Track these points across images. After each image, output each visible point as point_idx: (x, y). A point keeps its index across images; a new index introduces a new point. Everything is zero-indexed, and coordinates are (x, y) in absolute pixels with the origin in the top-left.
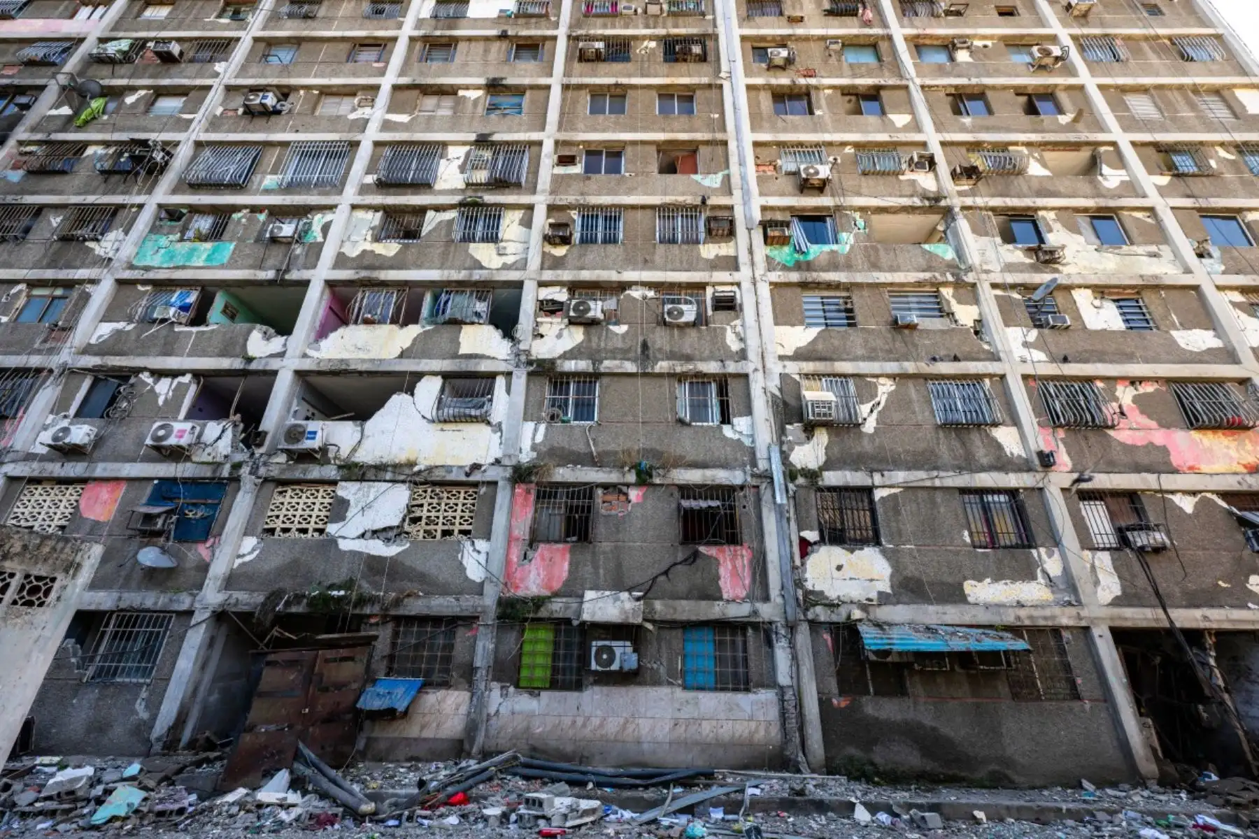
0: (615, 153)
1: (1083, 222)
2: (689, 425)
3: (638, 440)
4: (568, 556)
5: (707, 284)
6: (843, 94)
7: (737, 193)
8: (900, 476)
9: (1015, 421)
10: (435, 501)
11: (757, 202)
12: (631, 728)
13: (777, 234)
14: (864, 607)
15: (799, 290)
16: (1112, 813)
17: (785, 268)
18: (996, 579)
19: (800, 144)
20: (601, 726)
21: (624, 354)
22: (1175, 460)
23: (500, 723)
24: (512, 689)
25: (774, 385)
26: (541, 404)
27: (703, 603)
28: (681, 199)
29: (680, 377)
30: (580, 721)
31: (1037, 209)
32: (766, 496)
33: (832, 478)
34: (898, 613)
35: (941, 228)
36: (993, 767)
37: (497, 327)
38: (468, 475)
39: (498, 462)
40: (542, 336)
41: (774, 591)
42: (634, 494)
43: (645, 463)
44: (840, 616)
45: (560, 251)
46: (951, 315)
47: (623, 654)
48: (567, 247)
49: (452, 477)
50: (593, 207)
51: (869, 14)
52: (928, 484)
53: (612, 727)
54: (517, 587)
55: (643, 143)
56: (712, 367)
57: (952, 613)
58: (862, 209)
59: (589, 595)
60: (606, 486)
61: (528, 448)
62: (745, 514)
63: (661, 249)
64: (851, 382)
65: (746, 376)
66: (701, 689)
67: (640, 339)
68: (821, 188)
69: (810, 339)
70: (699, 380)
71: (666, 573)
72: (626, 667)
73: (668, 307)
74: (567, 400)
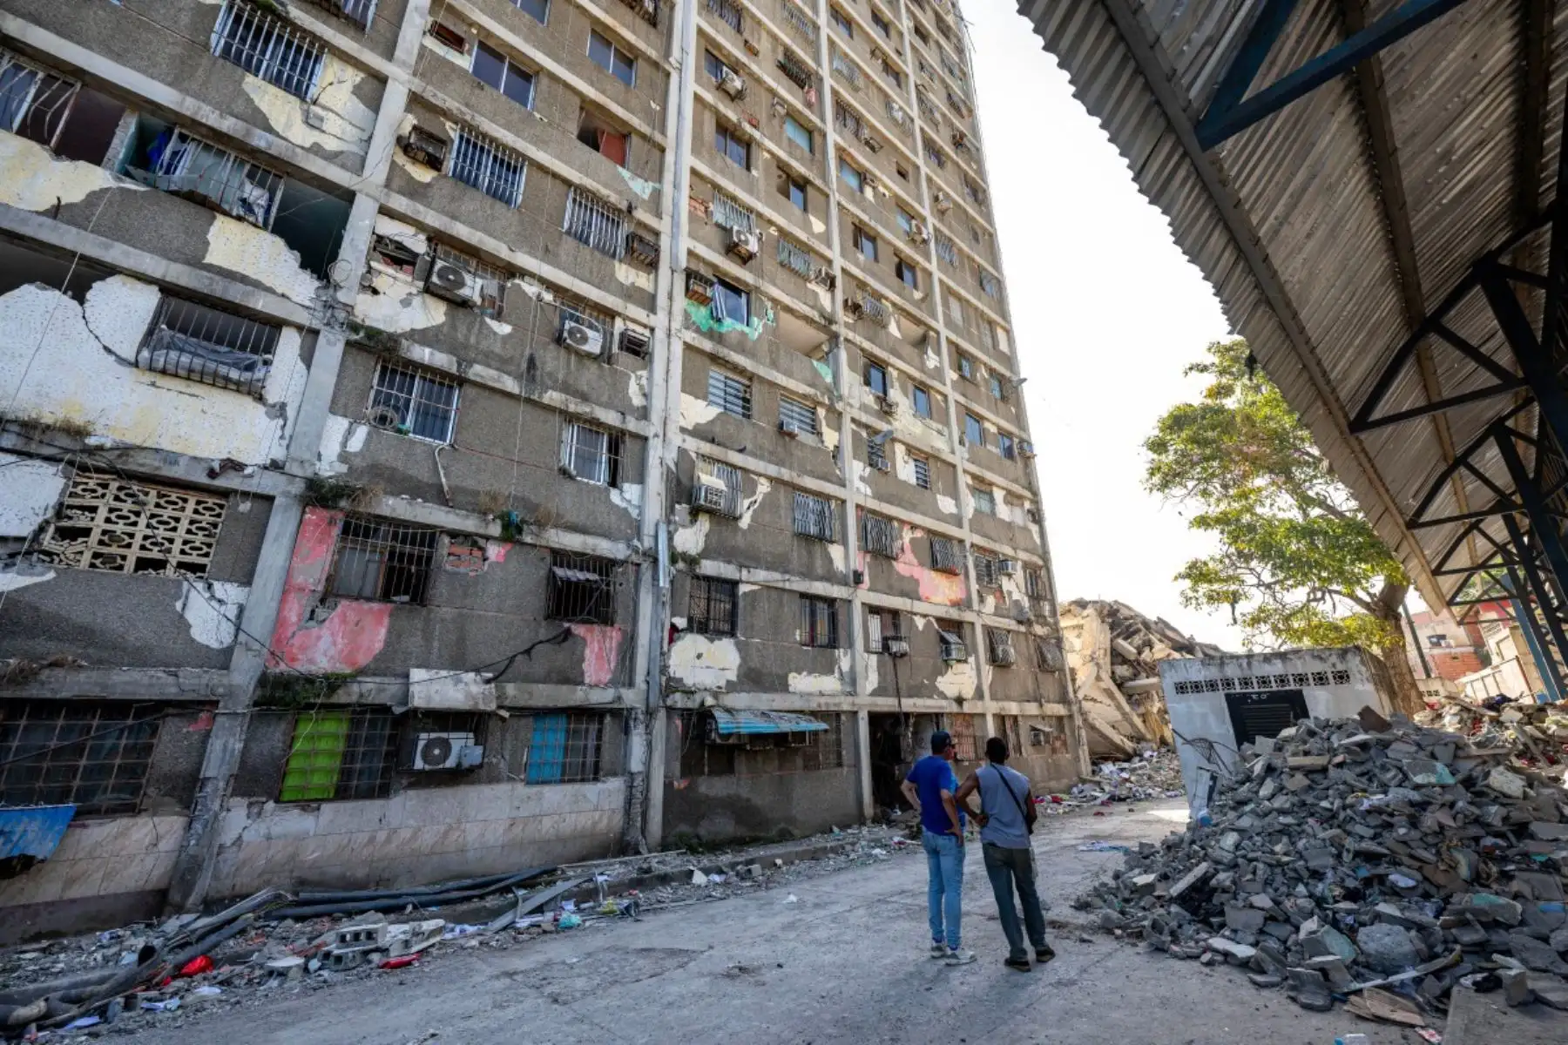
0: (525, 74)
1: (911, 388)
2: (571, 477)
3: (509, 485)
4: (386, 621)
5: (619, 314)
6: (779, 168)
7: (667, 219)
8: (762, 575)
9: (845, 543)
10: (127, 506)
11: (685, 243)
12: (454, 836)
13: (700, 290)
14: (716, 695)
15: (707, 362)
16: (853, 844)
17: (698, 330)
18: (810, 673)
19: (734, 199)
20: (414, 837)
21: (503, 364)
22: (922, 591)
23: (242, 856)
24: (271, 805)
25: (671, 457)
26: (365, 397)
27: (565, 688)
28: (604, 191)
29: (570, 418)
30: (381, 836)
31: (888, 364)
32: (647, 576)
33: (709, 567)
34: (739, 700)
35: (825, 348)
36: (782, 825)
37: (292, 245)
38: (212, 474)
39: (275, 466)
40: (375, 292)
41: (640, 678)
42: (494, 551)
43: (517, 516)
44: (693, 703)
45: (424, 175)
46: (820, 434)
47: (462, 748)
48: (433, 174)
49: (177, 472)
50: (485, 136)
51: (813, 97)
52: (780, 585)
53: (428, 838)
54: (293, 660)
55: (567, 86)
56: (610, 417)
57: (778, 701)
58: (775, 301)
59: (417, 674)
60: (454, 534)
61: (334, 458)
62: (621, 592)
63: (569, 243)
64: (739, 473)
65: (646, 439)
66: (544, 782)
67: (527, 352)
68: (746, 259)
69: (710, 417)
70: (592, 426)
71: (528, 652)
72: (466, 764)
73: (568, 325)
74: (408, 401)
